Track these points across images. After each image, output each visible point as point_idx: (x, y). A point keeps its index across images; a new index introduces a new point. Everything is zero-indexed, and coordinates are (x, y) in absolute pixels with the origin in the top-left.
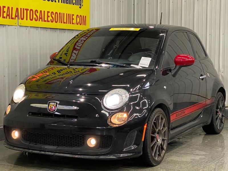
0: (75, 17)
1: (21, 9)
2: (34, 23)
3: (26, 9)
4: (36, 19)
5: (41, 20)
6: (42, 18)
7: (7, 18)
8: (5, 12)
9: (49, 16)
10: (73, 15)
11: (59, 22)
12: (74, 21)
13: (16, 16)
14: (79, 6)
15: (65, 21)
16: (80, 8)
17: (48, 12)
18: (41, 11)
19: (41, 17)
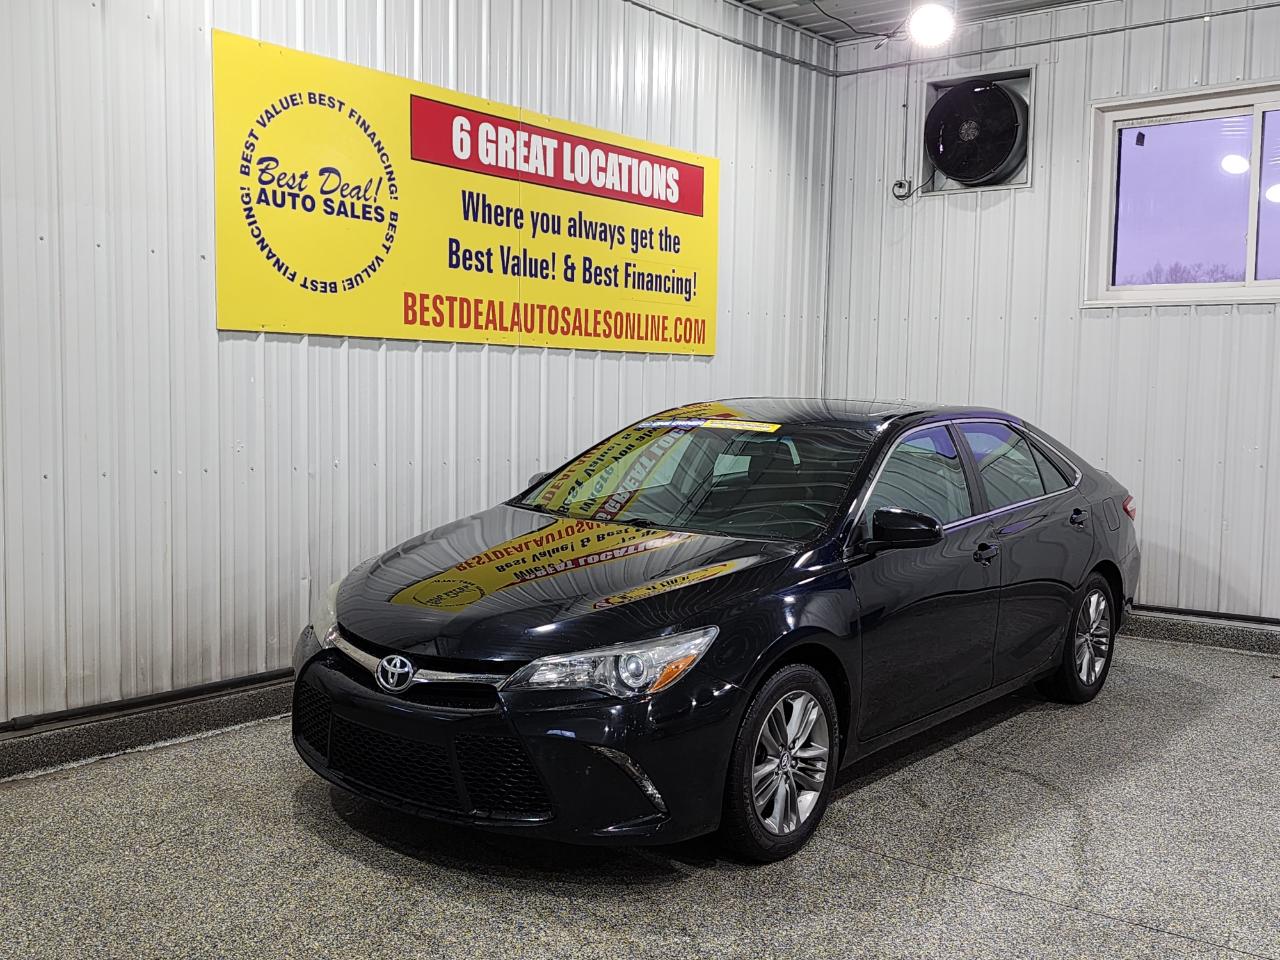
0: (670, 324)
1: (526, 305)
2: (559, 340)
3: (538, 306)
4: (565, 330)
5: (577, 332)
6: (580, 328)
7: (487, 328)
8: (481, 314)
9: (599, 323)
10: (665, 318)
11: (627, 337)
12: (669, 334)
13: (514, 323)
14: (684, 295)
15: (643, 334)
16: (688, 300)
17: (597, 312)
18: (578, 311)
19: (577, 324)
